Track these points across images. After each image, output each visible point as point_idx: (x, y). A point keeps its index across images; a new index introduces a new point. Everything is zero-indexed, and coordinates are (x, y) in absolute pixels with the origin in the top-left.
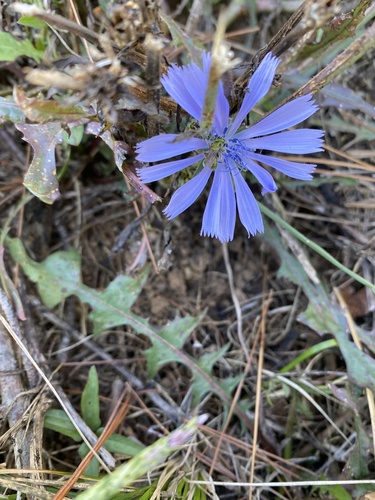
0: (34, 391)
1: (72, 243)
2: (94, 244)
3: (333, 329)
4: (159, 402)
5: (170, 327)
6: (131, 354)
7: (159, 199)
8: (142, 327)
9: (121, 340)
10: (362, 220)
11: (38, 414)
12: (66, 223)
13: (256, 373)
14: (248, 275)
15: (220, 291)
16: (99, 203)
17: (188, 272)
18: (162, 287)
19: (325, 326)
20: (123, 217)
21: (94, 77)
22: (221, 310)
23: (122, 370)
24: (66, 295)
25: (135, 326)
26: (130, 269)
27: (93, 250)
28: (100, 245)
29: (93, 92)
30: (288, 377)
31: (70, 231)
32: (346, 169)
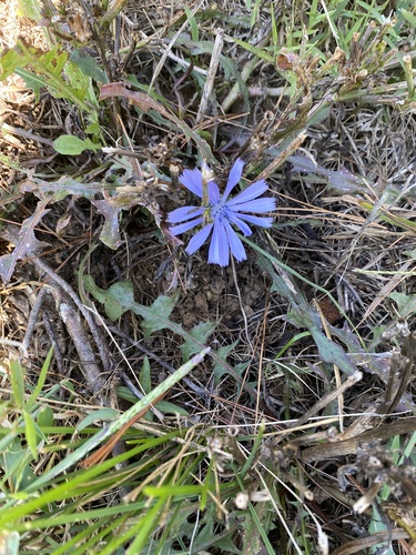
0: (109, 372)
1: (124, 277)
2: (140, 277)
3: (308, 324)
4: (192, 386)
5: (196, 329)
6: (171, 354)
7: (182, 243)
8: (178, 329)
9: (163, 344)
10: (336, 249)
11: (112, 386)
12: (118, 263)
13: (259, 360)
14: (254, 295)
15: (234, 308)
16: (142, 248)
17: (209, 294)
18: (191, 306)
19: (302, 323)
20: (159, 257)
21: (147, 188)
22: (235, 322)
23: (164, 364)
24: (125, 310)
25: (173, 329)
26: (166, 291)
27: (139, 281)
28: (144, 278)
29: (146, 195)
30: (281, 361)
31: (121, 269)
32: (311, 213)
